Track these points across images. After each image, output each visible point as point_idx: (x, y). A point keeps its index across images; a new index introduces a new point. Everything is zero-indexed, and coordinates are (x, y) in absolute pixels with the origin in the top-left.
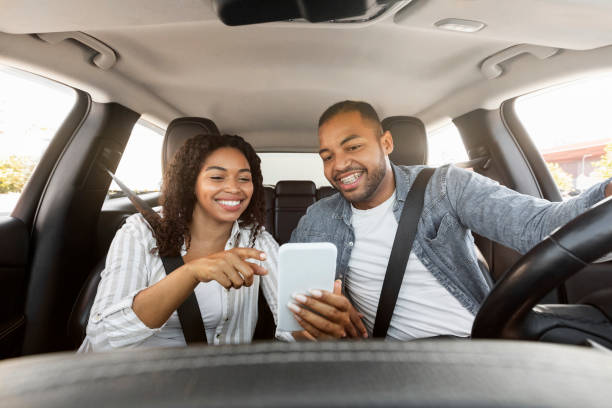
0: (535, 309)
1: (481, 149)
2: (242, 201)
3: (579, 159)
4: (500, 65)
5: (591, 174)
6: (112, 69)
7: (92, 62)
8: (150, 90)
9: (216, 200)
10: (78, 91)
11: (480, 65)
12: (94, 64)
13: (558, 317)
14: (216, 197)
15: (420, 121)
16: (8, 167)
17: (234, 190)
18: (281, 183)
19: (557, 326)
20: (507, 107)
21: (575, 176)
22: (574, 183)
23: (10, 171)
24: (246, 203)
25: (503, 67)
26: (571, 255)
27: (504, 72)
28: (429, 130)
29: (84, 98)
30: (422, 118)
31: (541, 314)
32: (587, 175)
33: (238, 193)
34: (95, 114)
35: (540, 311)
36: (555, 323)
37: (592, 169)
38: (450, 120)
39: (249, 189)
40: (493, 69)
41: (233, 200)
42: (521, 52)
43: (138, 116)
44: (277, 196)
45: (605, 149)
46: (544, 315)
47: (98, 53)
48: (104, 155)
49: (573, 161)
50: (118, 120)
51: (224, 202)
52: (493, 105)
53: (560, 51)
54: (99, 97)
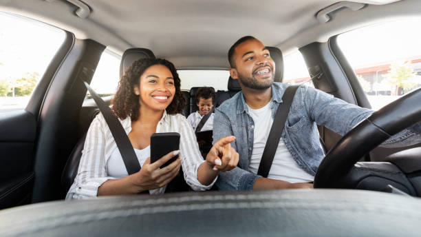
0: (356, 165)
1: (317, 66)
2: (168, 97)
3: (375, 73)
4: (328, 15)
5: (382, 82)
6: (87, 18)
7: (74, 13)
8: (111, 31)
9: (153, 96)
10: (66, 31)
11: (316, 15)
12: (77, 15)
13: (370, 169)
14: (153, 94)
15: (279, 50)
16: (25, 80)
17: (164, 90)
18: (194, 89)
19: (370, 176)
20: (332, 41)
21: (372, 83)
22: (372, 87)
23: (25, 82)
24: (171, 98)
25: (330, 16)
26: (381, 130)
27: (331, 19)
28: (285, 55)
29: (70, 36)
30: (280, 48)
31: (359, 168)
32: (379, 82)
33: (166, 92)
34: (78, 47)
35: (359, 166)
36: (369, 173)
37: (382, 79)
38: (297, 49)
39: (173, 90)
40: (324, 17)
41: (163, 96)
42: (341, 7)
43: (105, 47)
44: (191, 96)
45: (390, 67)
46: (362, 169)
47: (79, 8)
48: (84, 72)
49: (370, 74)
50: (92, 50)
51: (157, 97)
52: (324, 39)
53: (366, 5)
54: (80, 36)
